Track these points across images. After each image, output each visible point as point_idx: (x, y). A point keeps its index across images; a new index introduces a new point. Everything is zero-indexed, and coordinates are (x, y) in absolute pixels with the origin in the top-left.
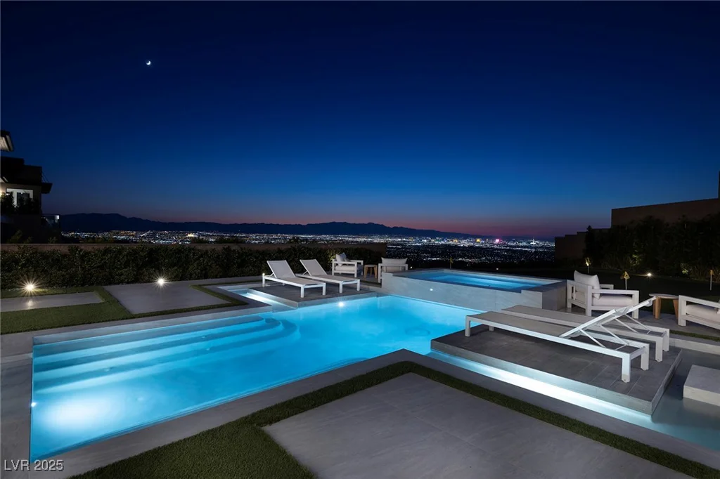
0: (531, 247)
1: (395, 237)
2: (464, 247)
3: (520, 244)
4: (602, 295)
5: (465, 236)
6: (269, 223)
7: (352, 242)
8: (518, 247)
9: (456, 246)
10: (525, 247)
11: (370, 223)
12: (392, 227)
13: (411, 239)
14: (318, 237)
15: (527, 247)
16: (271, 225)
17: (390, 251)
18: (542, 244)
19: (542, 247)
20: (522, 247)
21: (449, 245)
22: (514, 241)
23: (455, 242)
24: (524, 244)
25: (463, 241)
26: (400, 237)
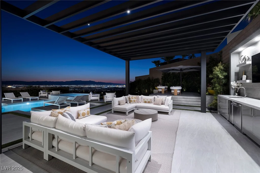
2: (120, 88)
4: (93, 96)
5: (120, 84)
6: (49, 81)
9: (118, 87)
11: (89, 81)
12: (97, 82)
13: (104, 86)
14: (70, 86)
16: (50, 82)
17: (97, 90)
21: (116, 87)
23: (117, 86)
25: (120, 86)
26: (100, 85)
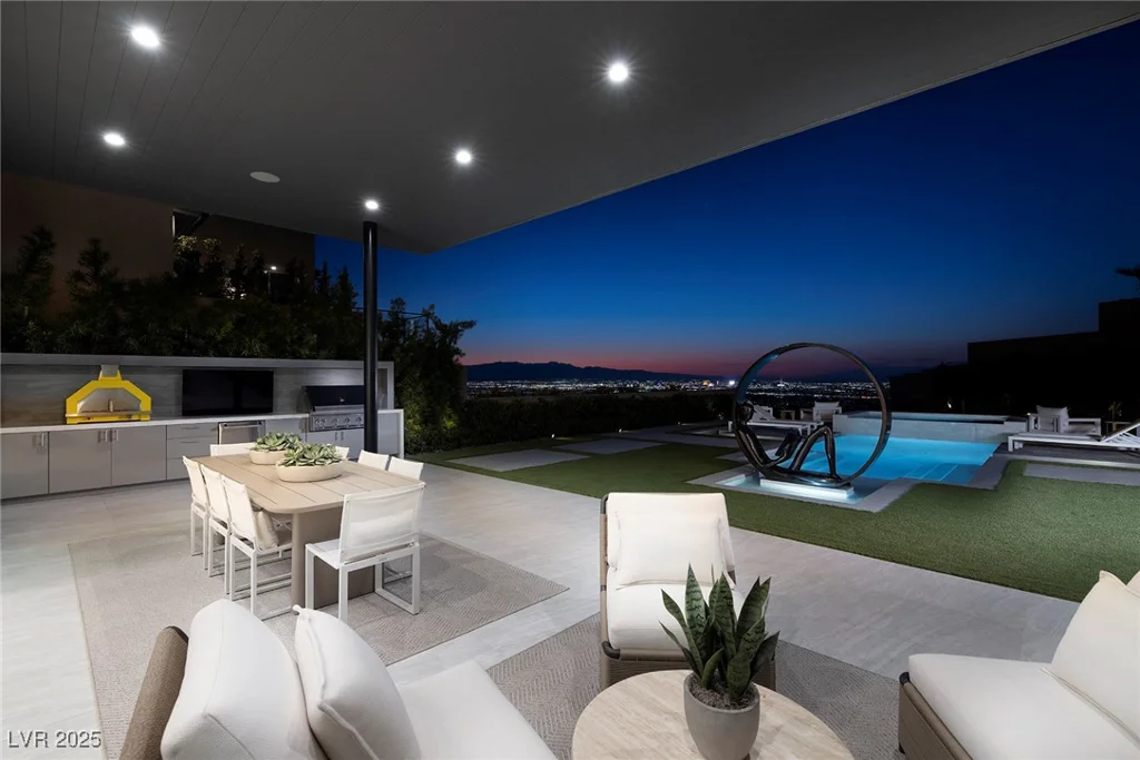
0: (778, 391)
1: (589, 382)
3: (764, 387)
7: (527, 390)
8: (761, 390)
10: (769, 391)
11: (551, 363)
15: (773, 391)
18: (792, 386)
19: (794, 390)
20: (766, 391)
22: (755, 384)
24: (769, 386)
